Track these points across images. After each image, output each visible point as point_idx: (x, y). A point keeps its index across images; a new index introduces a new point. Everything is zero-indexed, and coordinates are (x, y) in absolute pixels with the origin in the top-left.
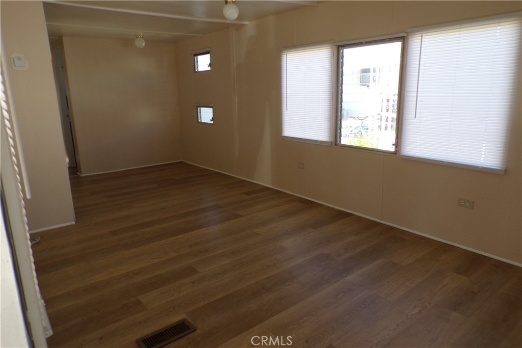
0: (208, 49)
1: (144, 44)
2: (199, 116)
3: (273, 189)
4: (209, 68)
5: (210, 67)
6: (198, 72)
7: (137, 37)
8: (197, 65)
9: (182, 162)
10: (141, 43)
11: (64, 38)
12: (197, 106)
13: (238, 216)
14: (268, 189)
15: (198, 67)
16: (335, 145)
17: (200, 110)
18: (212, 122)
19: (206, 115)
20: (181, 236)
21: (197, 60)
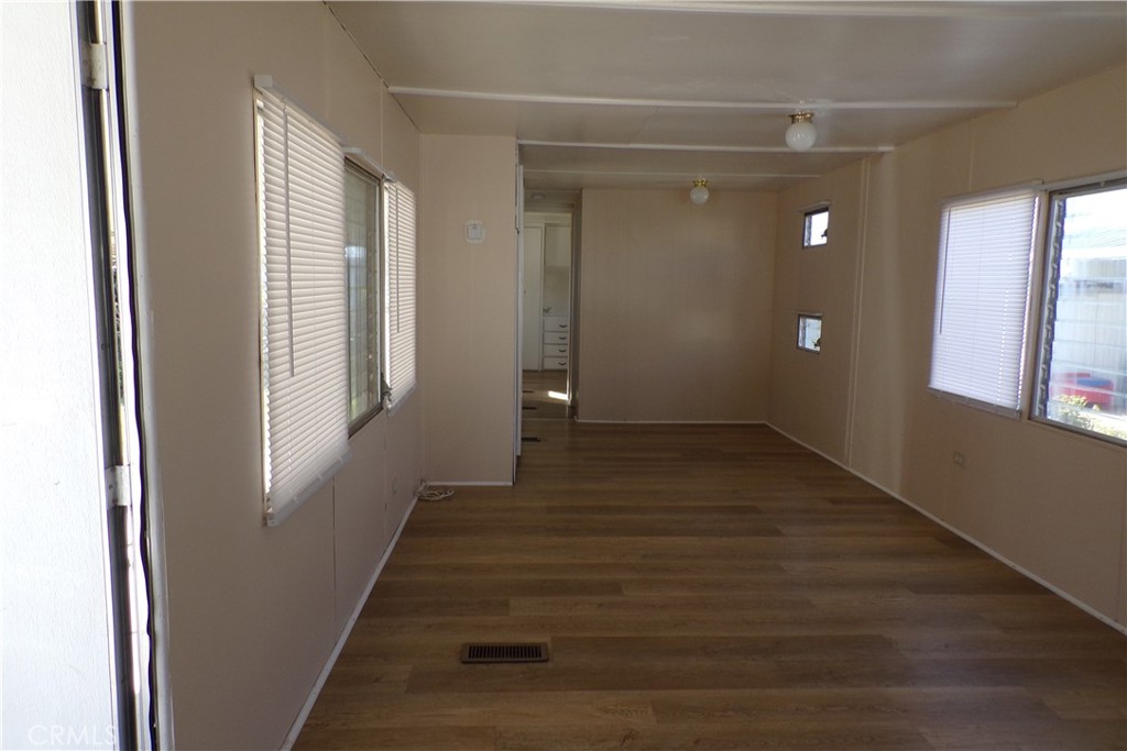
0: (825, 203)
1: (706, 197)
2: (801, 335)
3: (901, 502)
4: (824, 241)
5: (825, 238)
6: (810, 247)
7: (696, 186)
8: (810, 233)
9: (764, 426)
10: (701, 196)
11: (585, 194)
12: (800, 316)
13: (777, 533)
14: (893, 500)
15: (809, 239)
16: (1029, 418)
17: (804, 323)
18: (818, 349)
19: (811, 333)
20: (645, 538)
21: (810, 223)
